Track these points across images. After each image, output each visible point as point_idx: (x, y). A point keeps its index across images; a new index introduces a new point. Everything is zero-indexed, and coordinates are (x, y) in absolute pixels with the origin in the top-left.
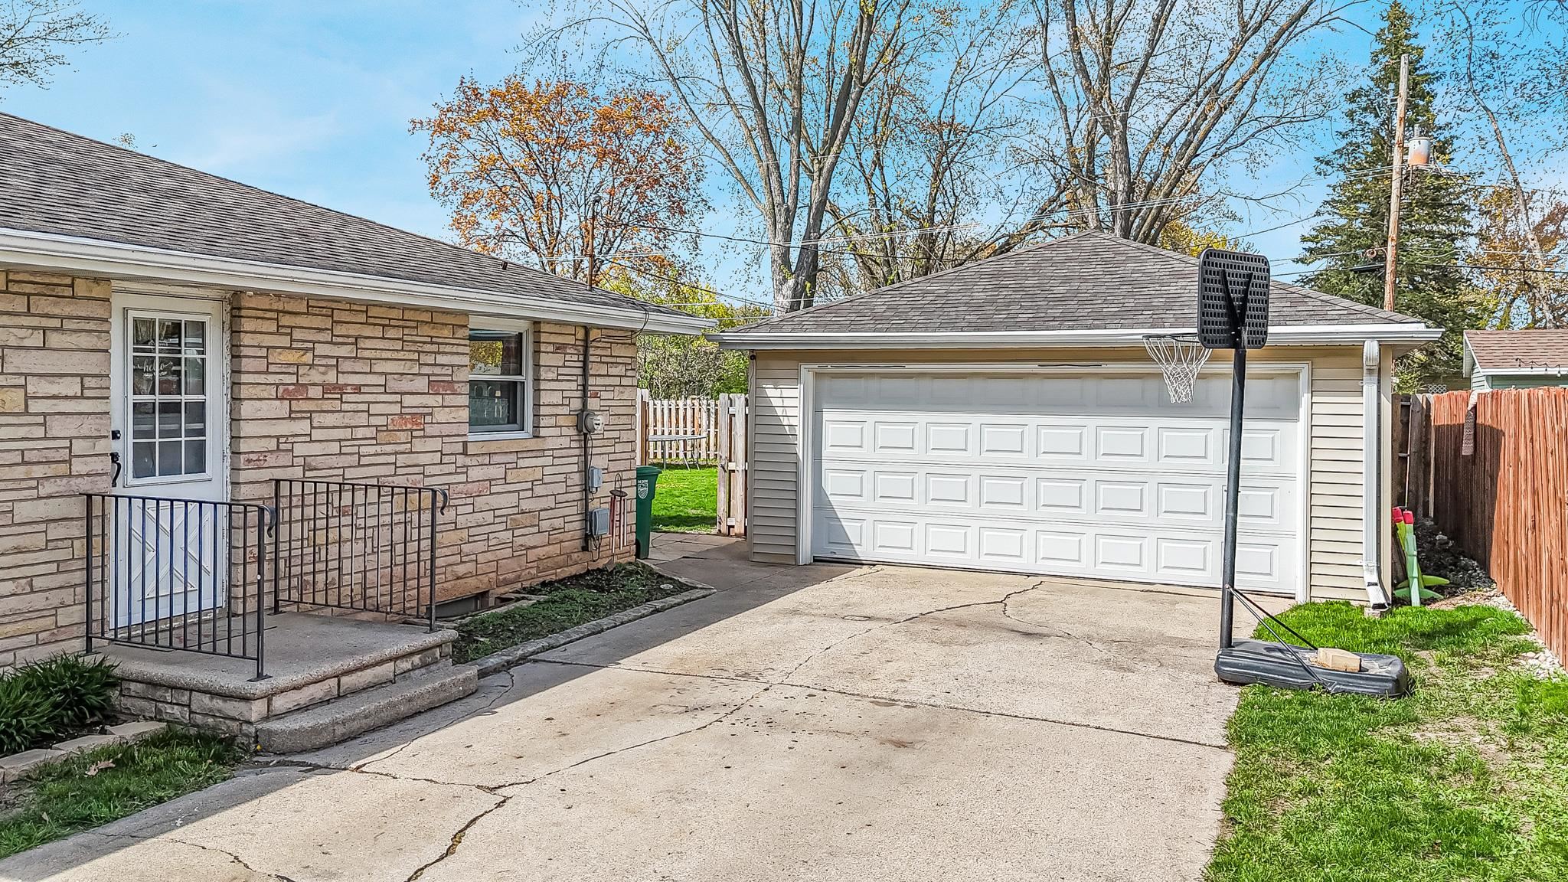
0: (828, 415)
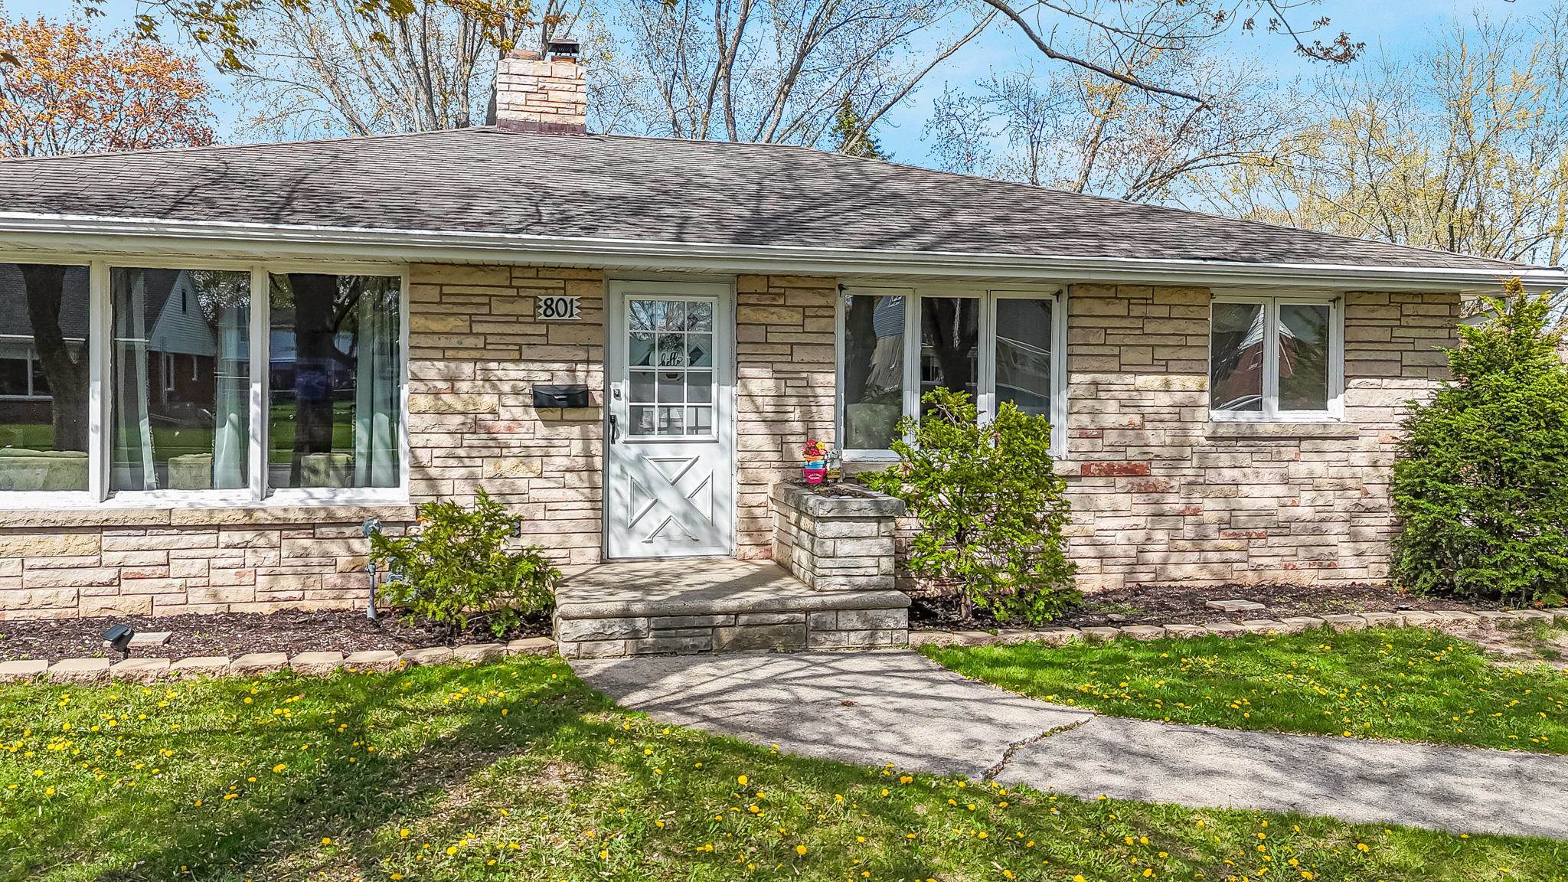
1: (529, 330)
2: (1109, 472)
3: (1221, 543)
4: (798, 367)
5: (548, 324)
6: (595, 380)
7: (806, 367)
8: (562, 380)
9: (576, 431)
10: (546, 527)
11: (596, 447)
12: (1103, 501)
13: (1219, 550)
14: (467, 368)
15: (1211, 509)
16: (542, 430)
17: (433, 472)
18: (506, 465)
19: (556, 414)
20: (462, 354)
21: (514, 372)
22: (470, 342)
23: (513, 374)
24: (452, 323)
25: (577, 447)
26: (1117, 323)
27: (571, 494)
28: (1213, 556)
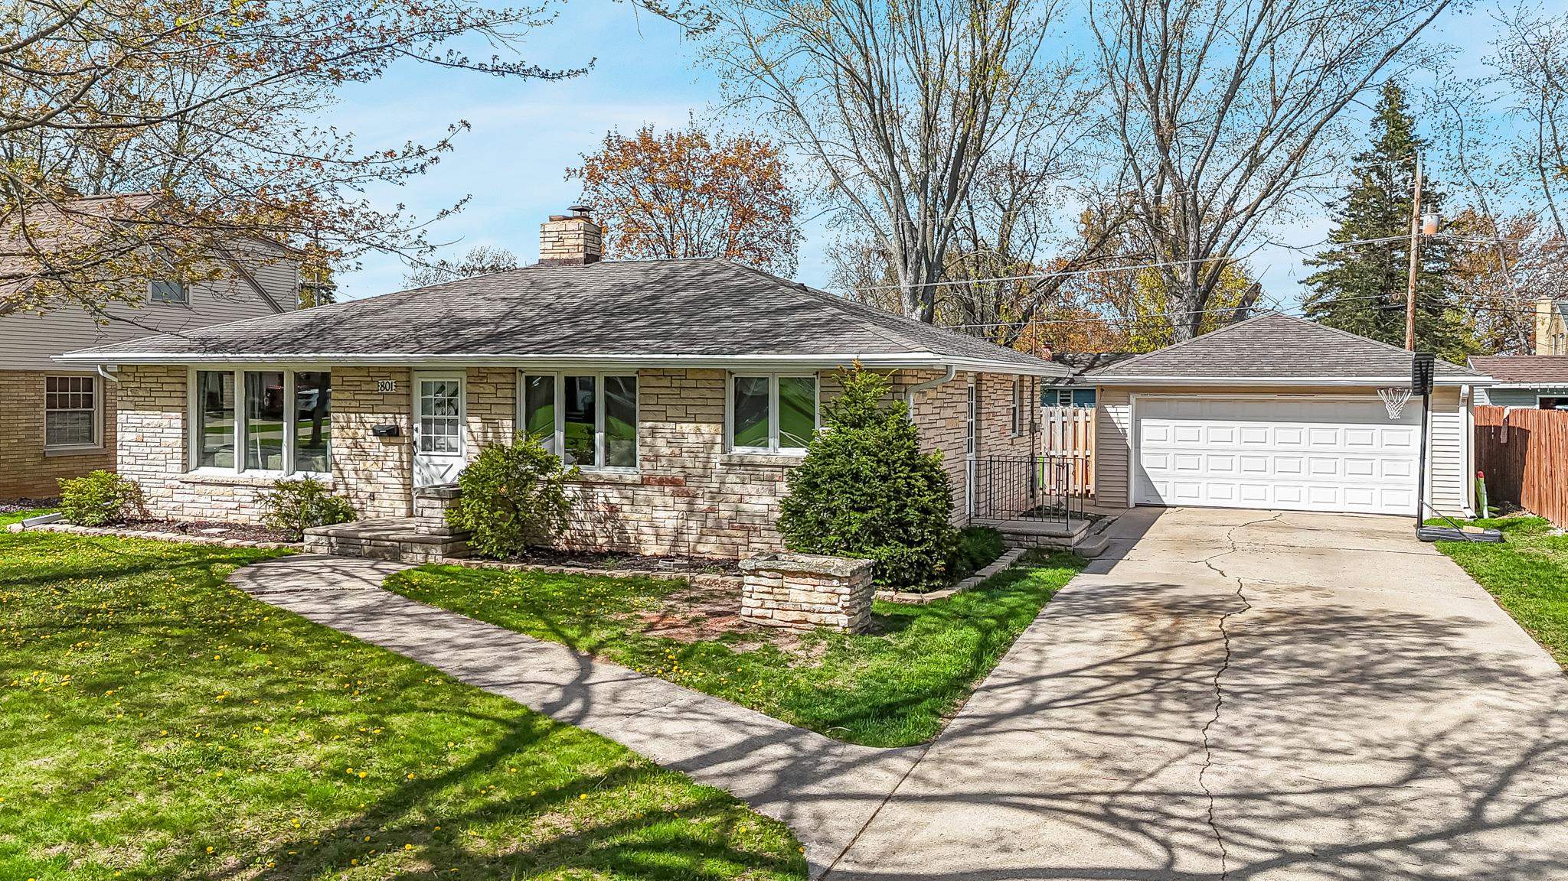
0: (1144, 422)
1: (376, 397)
2: (661, 482)
3: (729, 532)
4: (493, 417)
5: (383, 394)
6: (403, 423)
7: (496, 417)
8: (390, 422)
9: (396, 448)
10: (385, 496)
11: (405, 457)
12: (658, 501)
13: (729, 536)
14: (353, 416)
15: (725, 511)
16: (382, 448)
17: (341, 466)
18: (368, 464)
19: (387, 440)
20: (351, 410)
21: (370, 418)
22: (354, 404)
23: (372, 420)
24: (347, 395)
25: (397, 456)
26: (664, 391)
27: (394, 481)
28: (725, 540)
